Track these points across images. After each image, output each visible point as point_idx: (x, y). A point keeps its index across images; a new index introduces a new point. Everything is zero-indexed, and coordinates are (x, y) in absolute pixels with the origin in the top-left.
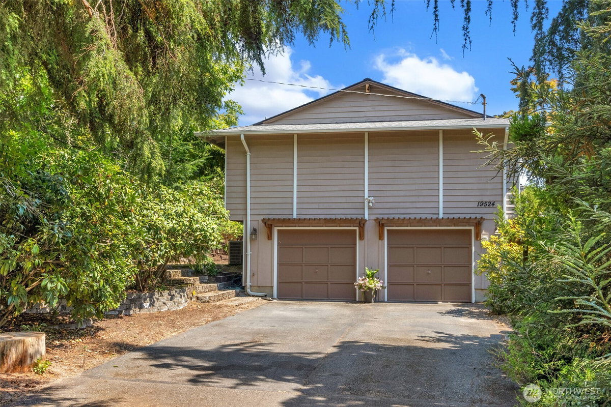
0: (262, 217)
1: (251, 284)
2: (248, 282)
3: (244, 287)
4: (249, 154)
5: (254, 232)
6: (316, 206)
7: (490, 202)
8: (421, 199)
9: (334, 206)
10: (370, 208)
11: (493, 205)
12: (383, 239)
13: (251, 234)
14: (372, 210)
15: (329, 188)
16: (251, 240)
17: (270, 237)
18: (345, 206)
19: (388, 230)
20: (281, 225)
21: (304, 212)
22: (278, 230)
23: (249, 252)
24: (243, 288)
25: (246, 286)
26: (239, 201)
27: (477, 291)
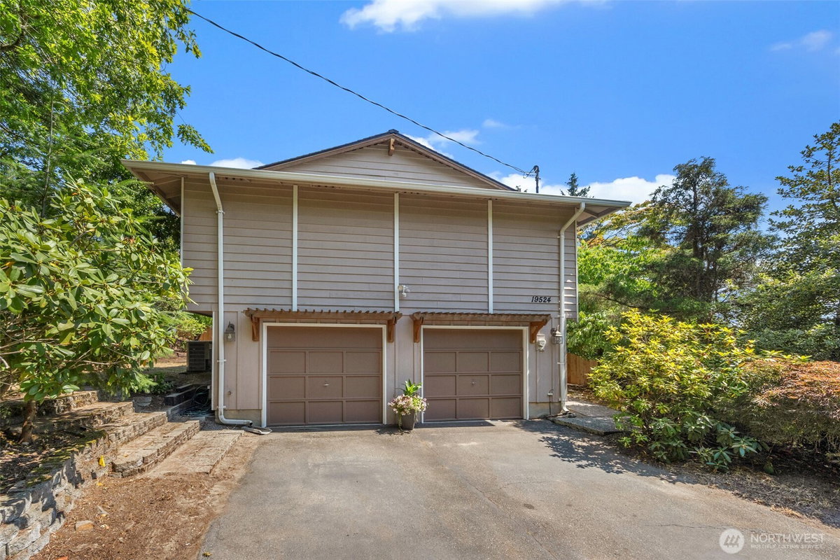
0: (245, 308)
1: (225, 407)
2: (220, 403)
3: (214, 411)
4: (221, 211)
5: (231, 328)
6: (326, 294)
7: (545, 297)
8: (467, 290)
9: (351, 295)
10: (401, 299)
11: (549, 301)
12: (420, 341)
13: (226, 333)
14: (404, 302)
15: (344, 270)
16: (226, 340)
17: (256, 336)
18: (368, 295)
19: (424, 329)
20: (273, 320)
21: (308, 302)
22: (268, 327)
23: (221, 358)
24: (213, 413)
25: (218, 410)
26: (206, 282)
27: (532, 405)
